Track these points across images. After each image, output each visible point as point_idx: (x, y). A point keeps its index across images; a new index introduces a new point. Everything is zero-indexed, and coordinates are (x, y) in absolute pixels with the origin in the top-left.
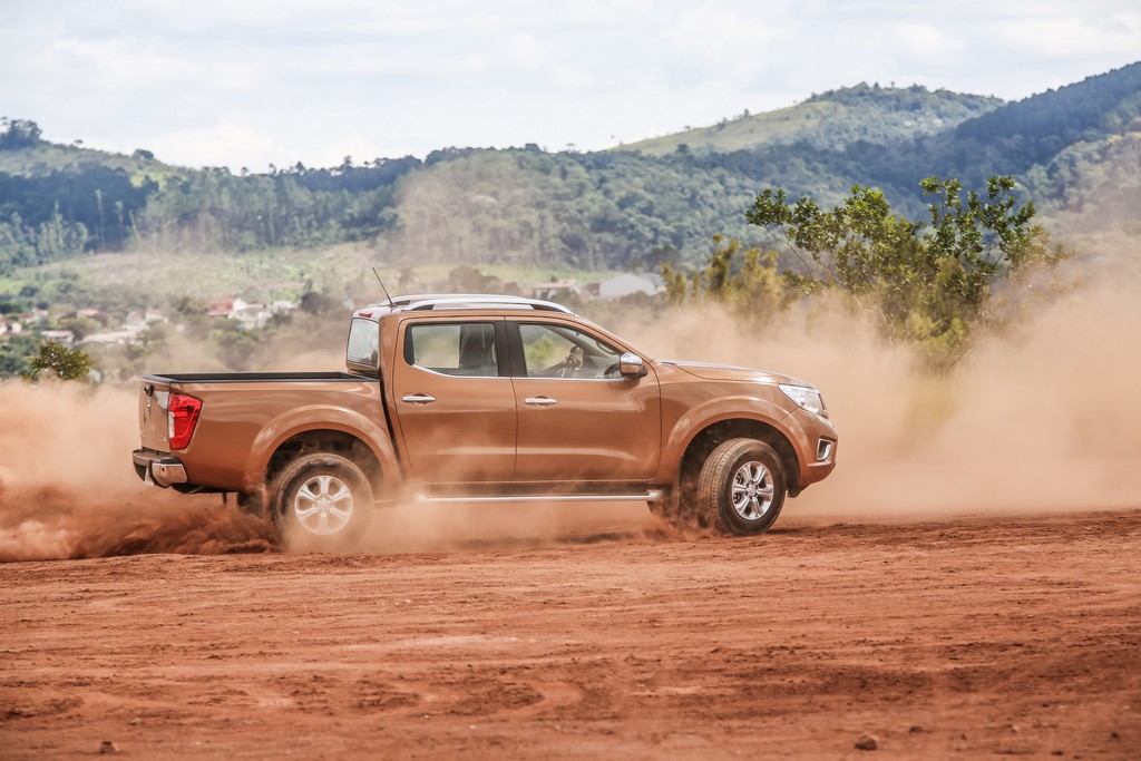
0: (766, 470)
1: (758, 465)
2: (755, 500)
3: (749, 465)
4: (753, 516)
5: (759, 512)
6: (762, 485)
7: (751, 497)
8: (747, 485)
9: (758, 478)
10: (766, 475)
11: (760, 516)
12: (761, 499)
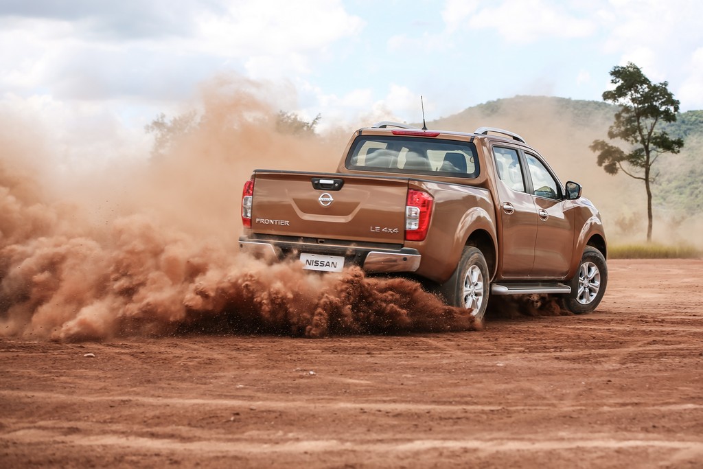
0: (597, 272)
1: (593, 266)
2: (587, 290)
3: (588, 264)
4: (584, 302)
5: (588, 300)
6: (593, 281)
7: (585, 288)
8: (584, 278)
9: (592, 275)
10: (597, 275)
11: (588, 303)
12: (591, 290)
